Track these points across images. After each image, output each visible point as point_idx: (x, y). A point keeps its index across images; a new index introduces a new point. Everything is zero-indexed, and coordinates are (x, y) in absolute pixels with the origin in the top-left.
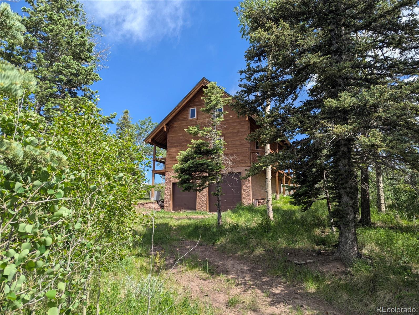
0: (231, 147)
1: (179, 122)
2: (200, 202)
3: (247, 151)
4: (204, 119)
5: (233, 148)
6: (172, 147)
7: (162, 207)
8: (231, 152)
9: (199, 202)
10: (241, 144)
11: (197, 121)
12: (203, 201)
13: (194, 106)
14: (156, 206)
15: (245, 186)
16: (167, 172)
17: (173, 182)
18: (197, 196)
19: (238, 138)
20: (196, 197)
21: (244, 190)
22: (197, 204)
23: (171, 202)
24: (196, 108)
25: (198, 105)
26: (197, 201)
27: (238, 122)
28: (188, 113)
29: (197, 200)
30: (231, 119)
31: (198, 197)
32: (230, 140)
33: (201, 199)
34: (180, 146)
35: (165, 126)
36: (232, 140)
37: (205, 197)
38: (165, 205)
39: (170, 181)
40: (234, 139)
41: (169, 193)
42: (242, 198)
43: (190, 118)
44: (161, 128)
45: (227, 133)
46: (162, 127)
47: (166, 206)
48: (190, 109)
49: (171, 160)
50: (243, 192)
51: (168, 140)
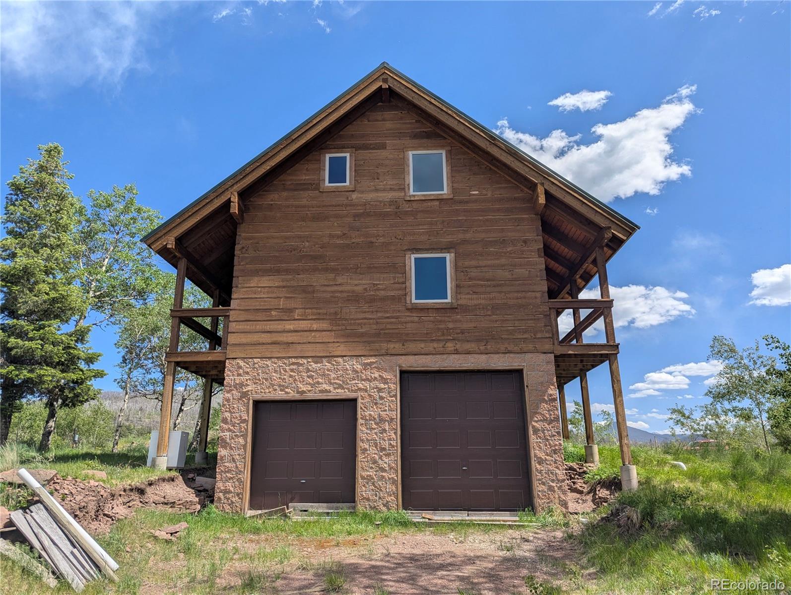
0: (482, 286)
1: (285, 194)
2: (371, 473)
3: (538, 301)
4: (377, 190)
5: (488, 289)
6: (256, 273)
7: (207, 496)
8: (483, 302)
9: (365, 474)
10: (516, 280)
11: (354, 196)
12: (383, 470)
13: (341, 148)
14: (180, 491)
15: (539, 417)
16: (234, 362)
17: (258, 397)
18: (359, 451)
19: (503, 261)
20: (355, 456)
21: (536, 431)
22: (360, 481)
23: (247, 476)
24: (348, 155)
25: (357, 148)
26: (360, 472)
27: (498, 210)
28: (321, 169)
29: (359, 465)
30: (476, 201)
31: (360, 457)
32: (473, 263)
33: (375, 462)
34: (287, 271)
35: (235, 199)
36: (481, 263)
37: (388, 455)
38: (220, 485)
39: (245, 395)
40: (489, 262)
41: (241, 441)
42: (533, 459)
43: (327, 184)
44: (217, 203)
45: (464, 242)
46: (223, 199)
47: (226, 492)
48: (328, 156)
49: (251, 318)
50: (533, 438)
51: (237, 247)
